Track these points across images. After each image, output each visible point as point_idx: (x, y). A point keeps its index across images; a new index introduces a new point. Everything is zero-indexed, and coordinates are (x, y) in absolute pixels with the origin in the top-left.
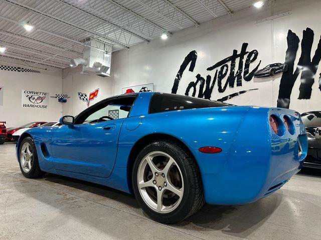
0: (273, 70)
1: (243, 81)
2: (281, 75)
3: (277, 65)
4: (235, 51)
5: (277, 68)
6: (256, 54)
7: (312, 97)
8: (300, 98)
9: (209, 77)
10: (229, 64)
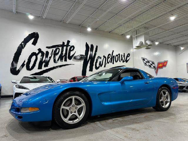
0: (81, 57)
1: (67, 59)
2: (83, 60)
3: (83, 55)
4: (64, 43)
5: (83, 57)
6: (74, 48)
7: (93, 71)
8: (89, 71)
9: (47, 53)
10: (60, 48)
